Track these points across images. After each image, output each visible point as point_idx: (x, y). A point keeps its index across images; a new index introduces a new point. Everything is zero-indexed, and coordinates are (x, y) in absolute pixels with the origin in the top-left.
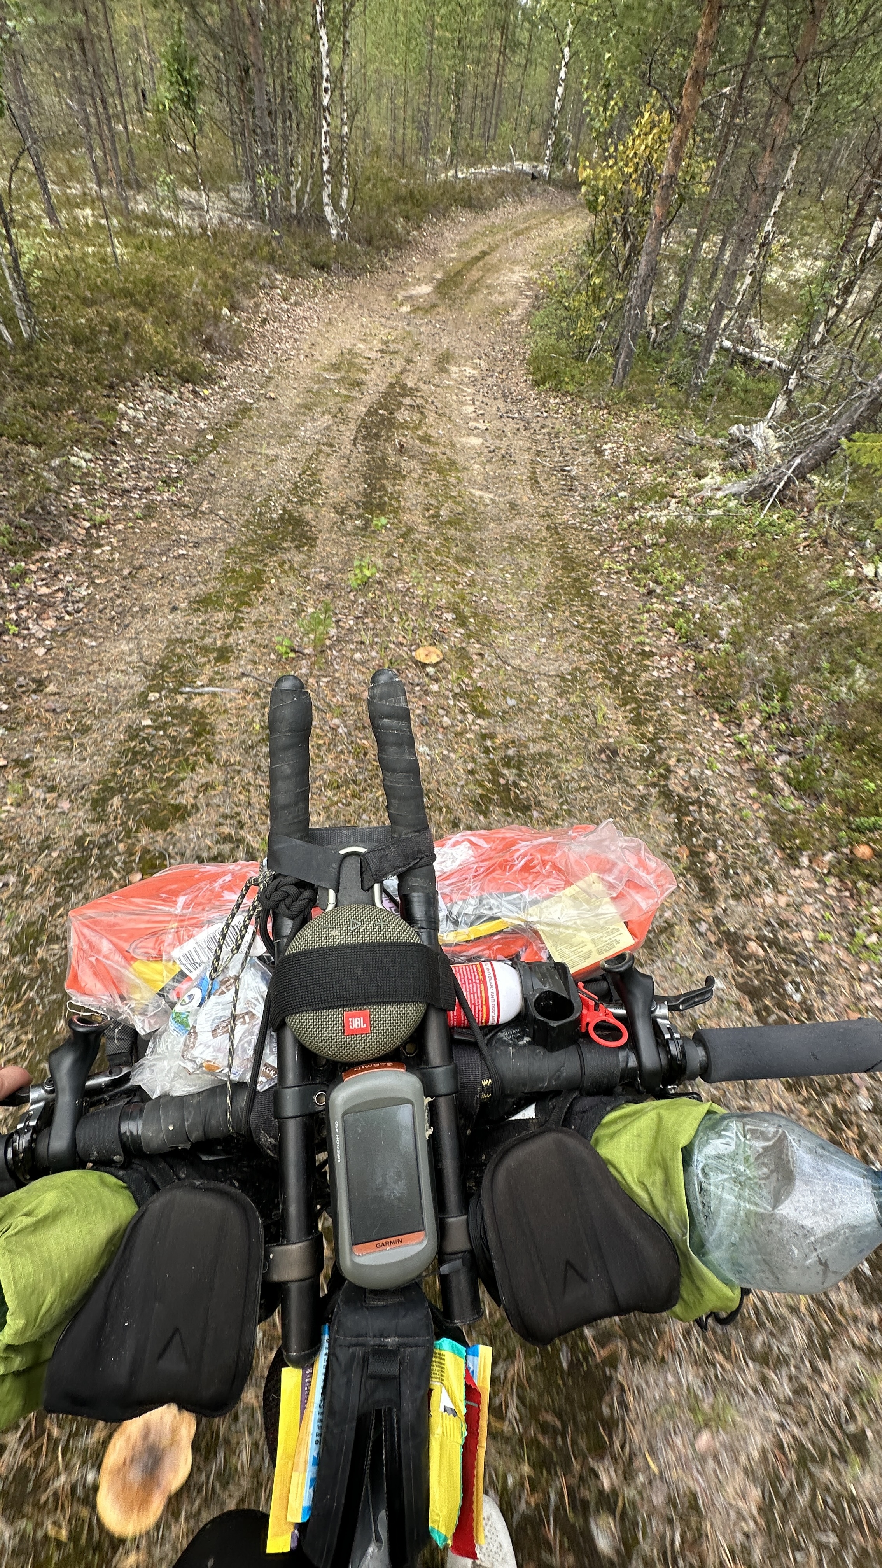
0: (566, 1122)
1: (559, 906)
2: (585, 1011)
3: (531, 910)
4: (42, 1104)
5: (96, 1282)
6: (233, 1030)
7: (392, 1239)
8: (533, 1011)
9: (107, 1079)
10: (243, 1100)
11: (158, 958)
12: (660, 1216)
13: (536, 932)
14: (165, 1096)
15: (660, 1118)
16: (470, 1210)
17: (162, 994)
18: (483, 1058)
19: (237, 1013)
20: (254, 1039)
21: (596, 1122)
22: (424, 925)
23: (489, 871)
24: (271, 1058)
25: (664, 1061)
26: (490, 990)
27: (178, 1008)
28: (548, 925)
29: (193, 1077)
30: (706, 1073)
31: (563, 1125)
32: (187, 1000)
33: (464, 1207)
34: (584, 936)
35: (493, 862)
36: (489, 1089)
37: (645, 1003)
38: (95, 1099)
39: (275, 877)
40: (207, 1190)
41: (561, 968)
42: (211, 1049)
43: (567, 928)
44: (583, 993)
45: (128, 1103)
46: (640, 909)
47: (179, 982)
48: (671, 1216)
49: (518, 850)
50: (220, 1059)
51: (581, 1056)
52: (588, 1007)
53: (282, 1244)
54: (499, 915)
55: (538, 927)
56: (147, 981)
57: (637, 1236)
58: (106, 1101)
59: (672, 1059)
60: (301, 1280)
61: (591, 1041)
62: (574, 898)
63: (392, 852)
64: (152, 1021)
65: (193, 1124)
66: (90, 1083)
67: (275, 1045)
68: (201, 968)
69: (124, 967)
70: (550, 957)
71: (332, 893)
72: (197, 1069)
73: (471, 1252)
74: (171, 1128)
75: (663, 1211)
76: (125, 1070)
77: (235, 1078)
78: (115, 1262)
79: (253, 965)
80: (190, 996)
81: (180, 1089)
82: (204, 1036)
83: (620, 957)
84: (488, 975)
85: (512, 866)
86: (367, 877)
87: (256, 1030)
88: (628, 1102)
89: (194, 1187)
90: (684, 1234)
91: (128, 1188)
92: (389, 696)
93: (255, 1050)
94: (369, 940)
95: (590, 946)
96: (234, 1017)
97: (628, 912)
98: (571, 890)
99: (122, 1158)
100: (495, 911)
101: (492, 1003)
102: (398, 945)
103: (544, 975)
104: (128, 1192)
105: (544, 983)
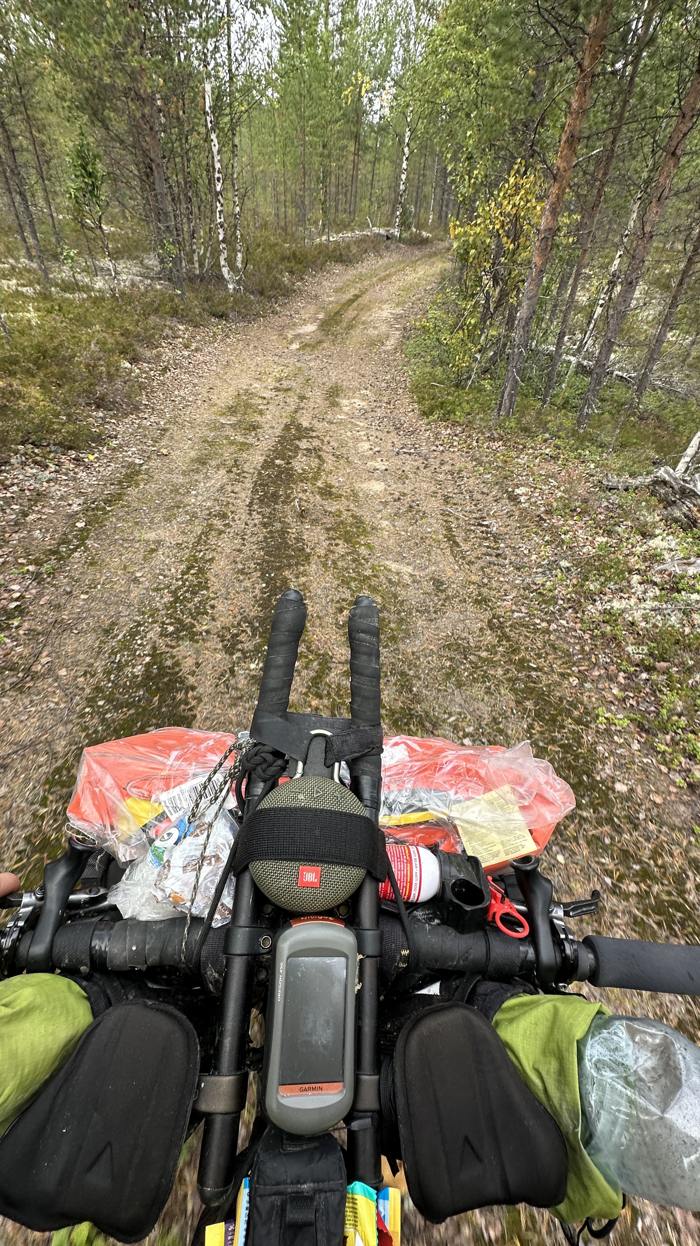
0: (470, 1001)
1: (477, 808)
2: (493, 902)
3: (454, 807)
4: (30, 908)
5: (46, 1083)
6: (200, 869)
7: (314, 1085)
8: (449, 894)
9: (87, 896)
10: (198, 934)
11: (148, 798)
12: (552, 1106)
13: (455, 827)
14: (132, 919)
15: (556, 1010)
16: (382, 1070)
17: (145, 828)
18: (404, 930)
19: (206, 854)
20: (217, 879)
21: (496, 1006)
22: (369, 804)
23: (422, 770)
24: (227, 900)
25: (559, 959)
26: (414, 870)
27: (157, 843)
28: (467, 822)
29: (160, 905)
30: (594, 978)
31: (467, 1002)
32: (166, 837)
33: (377, 1068)
34: (494, 837)
35: (425, 763)
36: (406, 959)
37: (544, 902)
38: (73, 912)
39: (255, 745)
40: (158, 1010)
41: (474, 861)
42: (180, 883)
43: (482, 827)
44: (492, 886)
45: (101, 920)
46: (545, 819)
47: (160, 821)
48: (564, 1107)
49: (447, 756)
50: (186, 893)
51: (487, 942)
52: (495, 898)
53: (213, 1074)
54: (427, 807)
55: (457, 822)
56: (134, 815)
57: (530, 1122)
58: (80, 916)
59: (565, 958)
60: (226, 1114)
61: (498, 929)
62: (491, 803)
63: (351, 739)
64: (133, 851)
65: (152, 949)
66: (72, 897)
67: (232, 888)
68: (181, 813)
69: (119, 800)
70: (464, 851)
71: (300, 765)
72: (165, 898)
73: (380, 1112)
74: (134, 948)
75: (556, 1101)
76: (102, 891)
77: (195, 912)
78: (67, 1066)
79: (225, 816)
80: (169, 834)
81: (147, 915)
82: (176, 871)
83: (526, 859)
84: (414, 857)
85: (441, 769)
86: (330, 756)
87: (220, 872)
88: (525, 992)
89: (146, 1006)
90: (576, 1127)
91: (88, 999)
92: (367, 616)
93: (216, 890)
94: (327, 807)
95: (499, 847)
96: (203, 858)
97: (535, 821)
98: (488, 796)
99: (88, 970)
100: (425, 803)
101: (415, 881)
102: (351, 815)
103: (459, 865)
104: (87, 1004)
105: (459, 871)
